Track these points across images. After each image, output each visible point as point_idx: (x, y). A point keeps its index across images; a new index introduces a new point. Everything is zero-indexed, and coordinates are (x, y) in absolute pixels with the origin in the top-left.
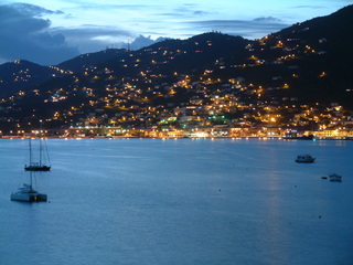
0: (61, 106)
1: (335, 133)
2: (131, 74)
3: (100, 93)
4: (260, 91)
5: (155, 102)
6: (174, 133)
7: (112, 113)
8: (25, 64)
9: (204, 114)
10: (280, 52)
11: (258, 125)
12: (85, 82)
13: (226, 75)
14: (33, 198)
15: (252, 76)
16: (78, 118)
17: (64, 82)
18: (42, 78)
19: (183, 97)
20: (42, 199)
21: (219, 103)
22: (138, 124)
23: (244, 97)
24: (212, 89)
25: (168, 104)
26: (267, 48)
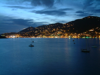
0: (37, 33)
1: (75, 37)
2: (47, 28)
3: (42, 31)
4: (65, 31)
5: (50, 32)
6: (53, 37)
7: (44, 34)
8: (32, 27)
9: (57, 34)
10: (68, 26)
11: (65, 36)
12: (40, 30)
13: (60, 29)
15: (63, 29)
16: (39, 35)
17: (37, 30)
18: (34, 29)
19: (54, 32)
20: (33, 46)
21: (59, 33)
22: (47, 36)
23: (63, 32)
24: (58, 31)
25: (52, 33)
26: (66, 25)
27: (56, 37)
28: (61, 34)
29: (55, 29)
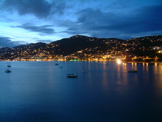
0: (13, 55)
1: (61, 60)
2: (26, 49)
3: (20, 53)
4: (48, 53)
5: (30, 54)
6: (34, 60)
7: (22, 56)
8: (6, 47)
9: (39, 56)
10: (52, 46)
11: (48, 58)
12: (17, 51)
13: (43, 50)
14: (9, 72)
15: (47, 50)
16: (16, 57)
17: (14, 51)
18: (10, 50)
19: (35, 53)
20: (10, 72)
21: (41, 55)
22: (27, 58)
23: (46, 54)
24: (40, 52)
25: (33, 55)
26: (50, 45)
27: (38, 60)
28: (44, 57)
29: (37, 50)
